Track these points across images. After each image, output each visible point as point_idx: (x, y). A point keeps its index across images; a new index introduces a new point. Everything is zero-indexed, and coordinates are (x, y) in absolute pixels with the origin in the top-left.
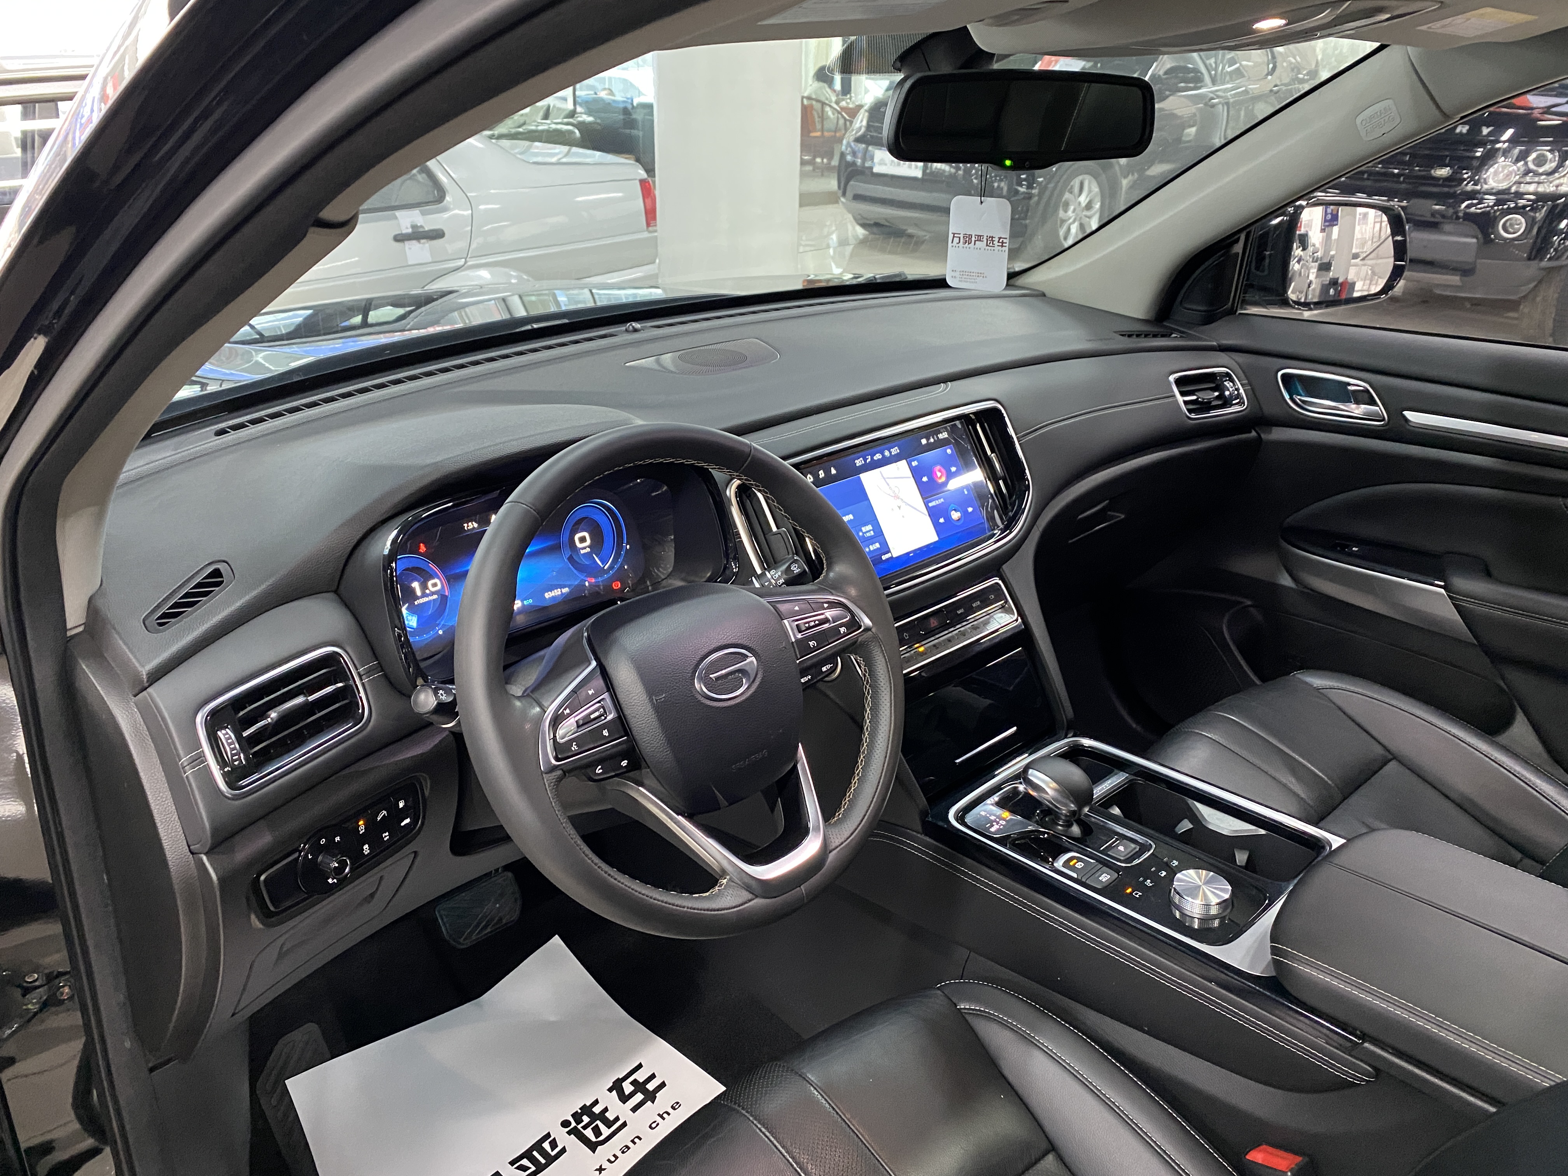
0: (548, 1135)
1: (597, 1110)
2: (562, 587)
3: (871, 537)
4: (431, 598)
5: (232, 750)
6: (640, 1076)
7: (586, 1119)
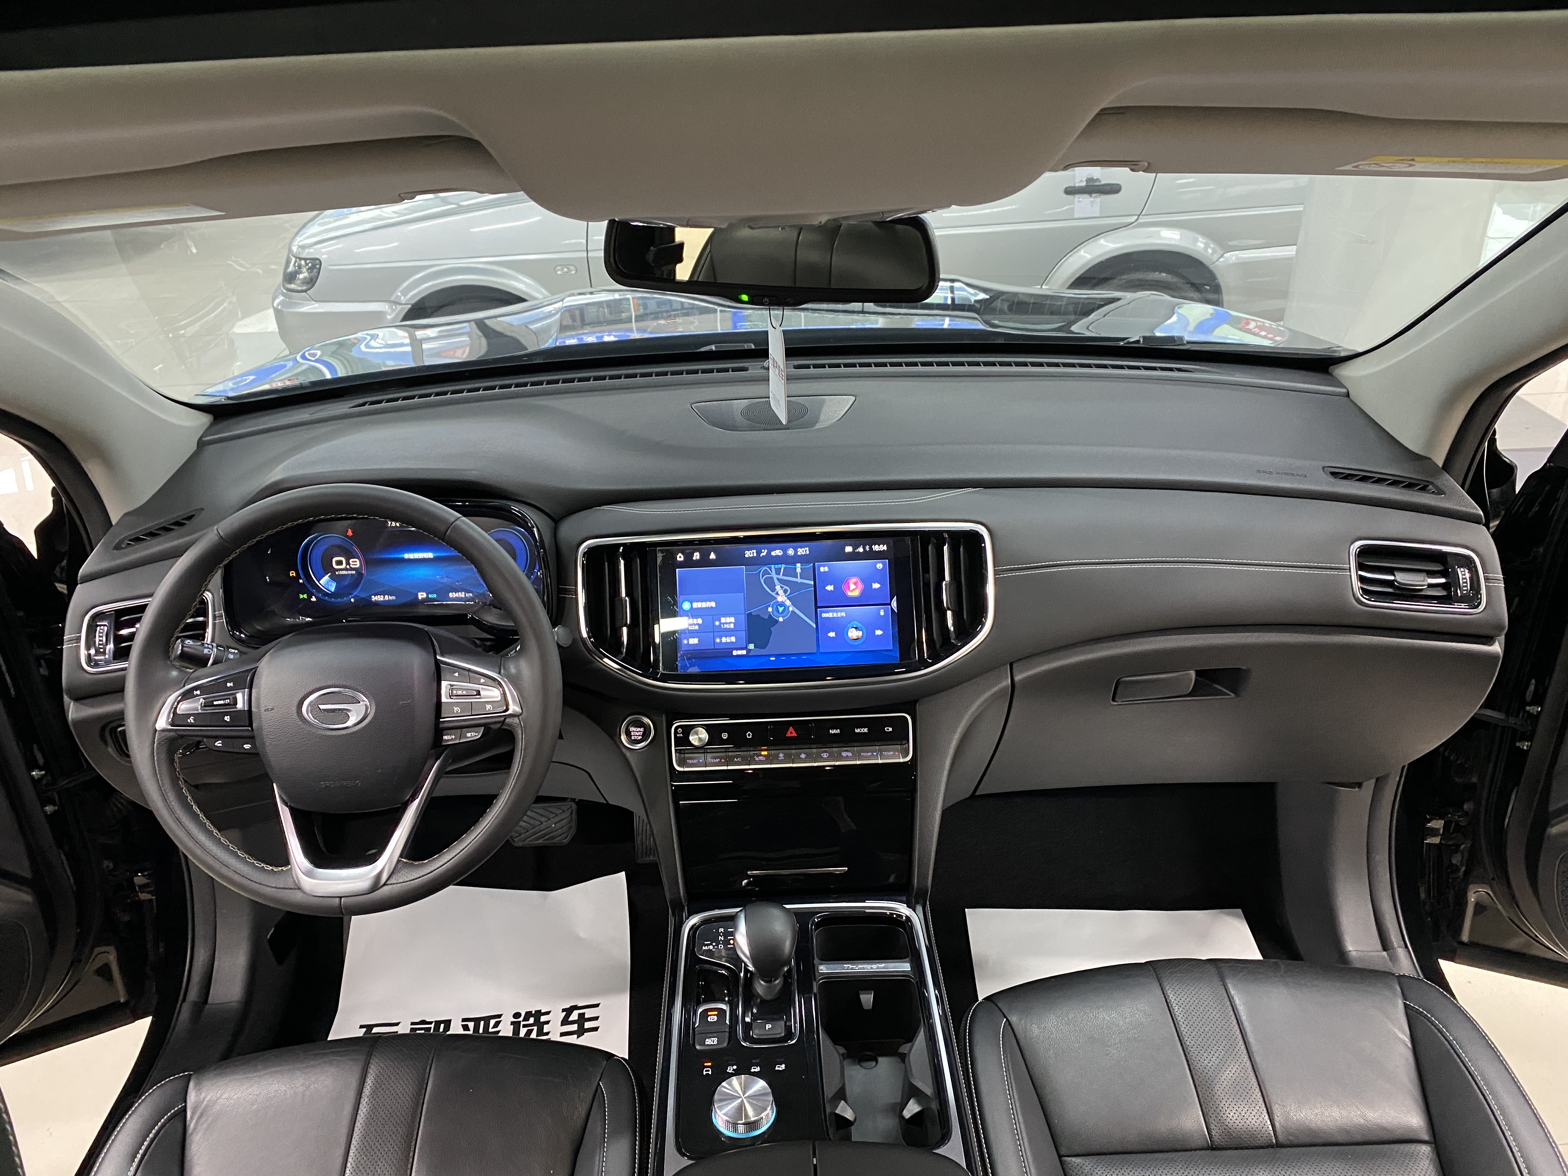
0: (500, 1016)
1: (543, 1019)
2: (467, 591)
3: (730, 630)
4: (350, 572)
5: (100, 641)
6: (589, 1013)
7: (532, 1020)
